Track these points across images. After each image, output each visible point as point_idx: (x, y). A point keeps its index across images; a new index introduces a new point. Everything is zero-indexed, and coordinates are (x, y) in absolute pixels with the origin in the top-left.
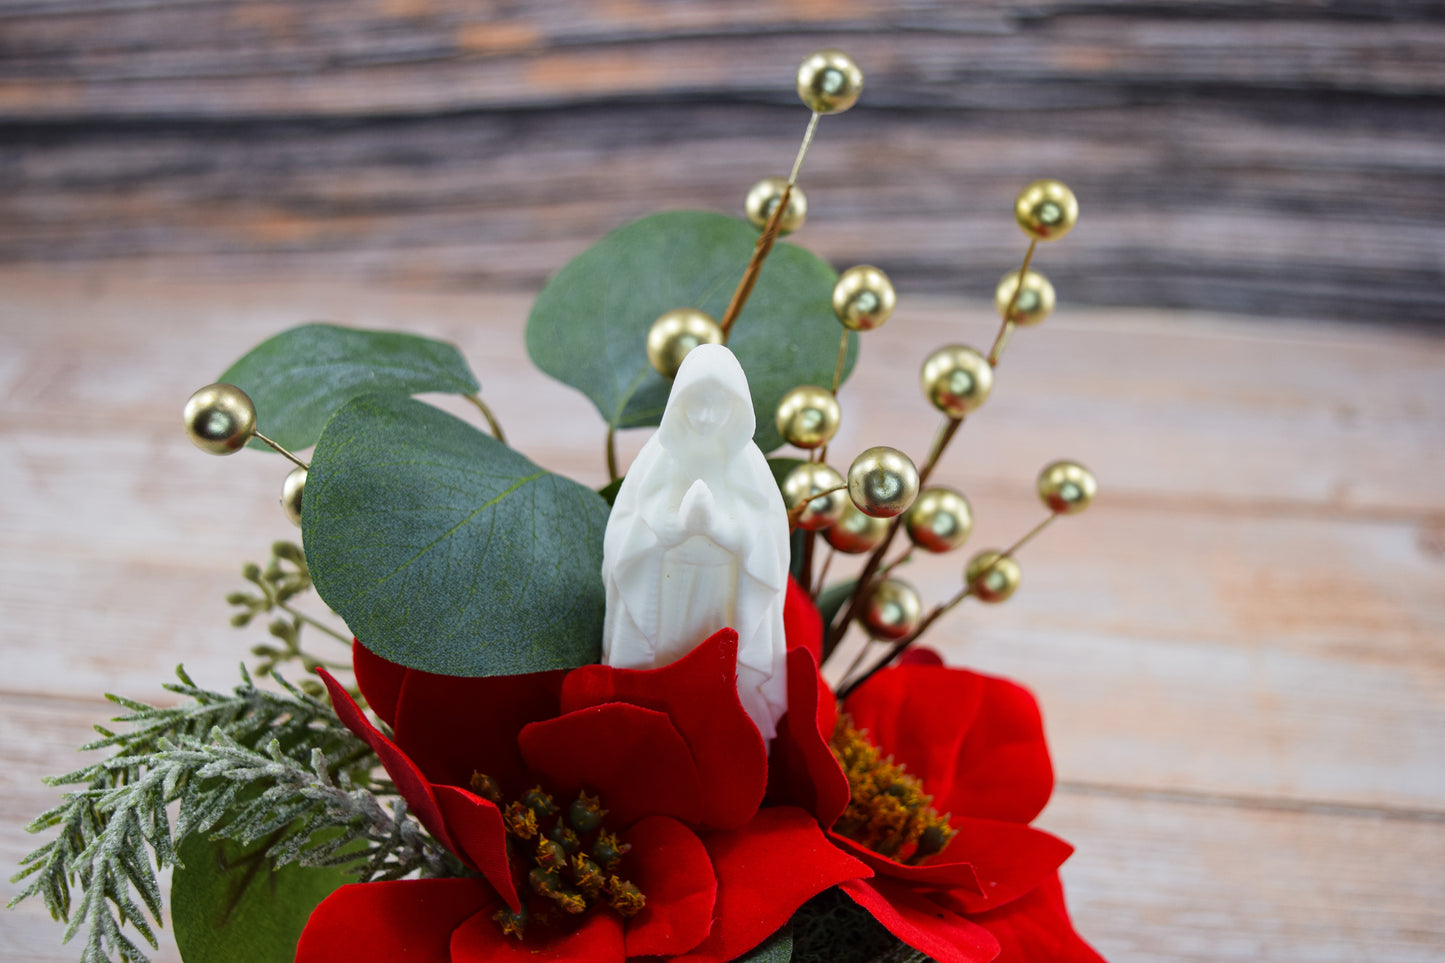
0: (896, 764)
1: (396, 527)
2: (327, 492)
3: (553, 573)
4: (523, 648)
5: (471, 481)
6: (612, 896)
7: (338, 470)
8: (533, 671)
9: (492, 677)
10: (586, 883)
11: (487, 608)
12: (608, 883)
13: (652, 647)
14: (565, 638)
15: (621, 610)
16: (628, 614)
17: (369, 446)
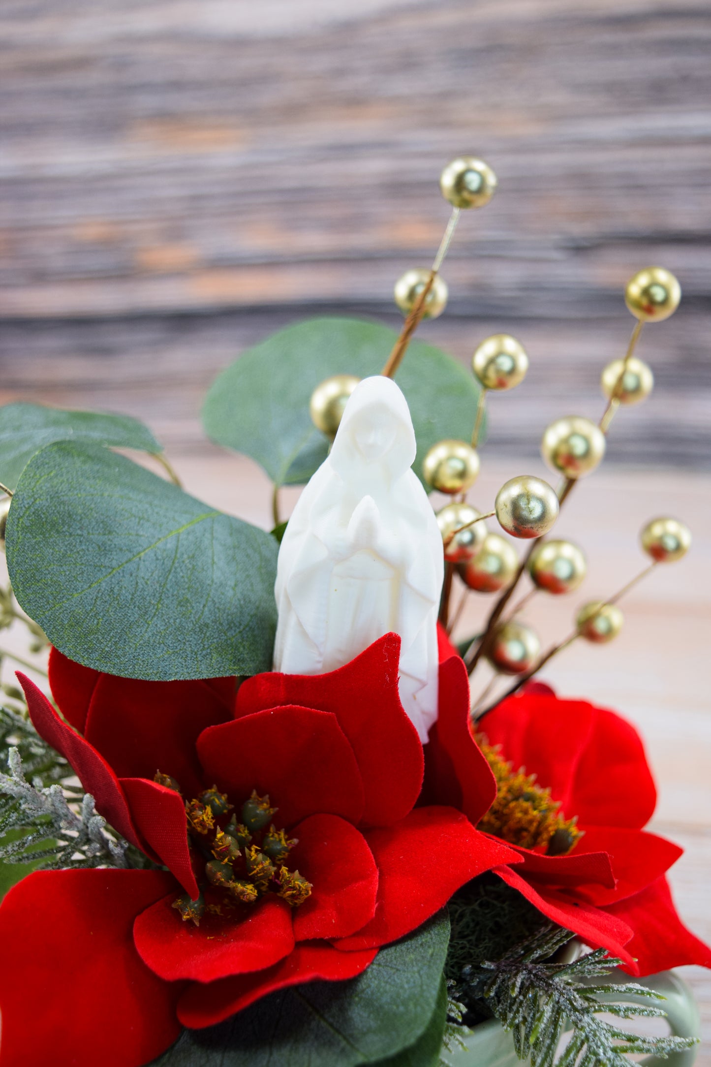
0: (527, 774)
1: (90, 549)
2: (29, 516)
3: (230, 593)
4: (204, 656)
5: (157, 513)
6: (282, 886)
7: (39, 498)
8: (212, 676)
9: (176, 681)
10: (258, 873)
11: (171, 621)
12: (277, 874)
13: (321, 654)
14: (241, 649)
15: (292, 621)
16: (300, 624)
17: (68, 480)
